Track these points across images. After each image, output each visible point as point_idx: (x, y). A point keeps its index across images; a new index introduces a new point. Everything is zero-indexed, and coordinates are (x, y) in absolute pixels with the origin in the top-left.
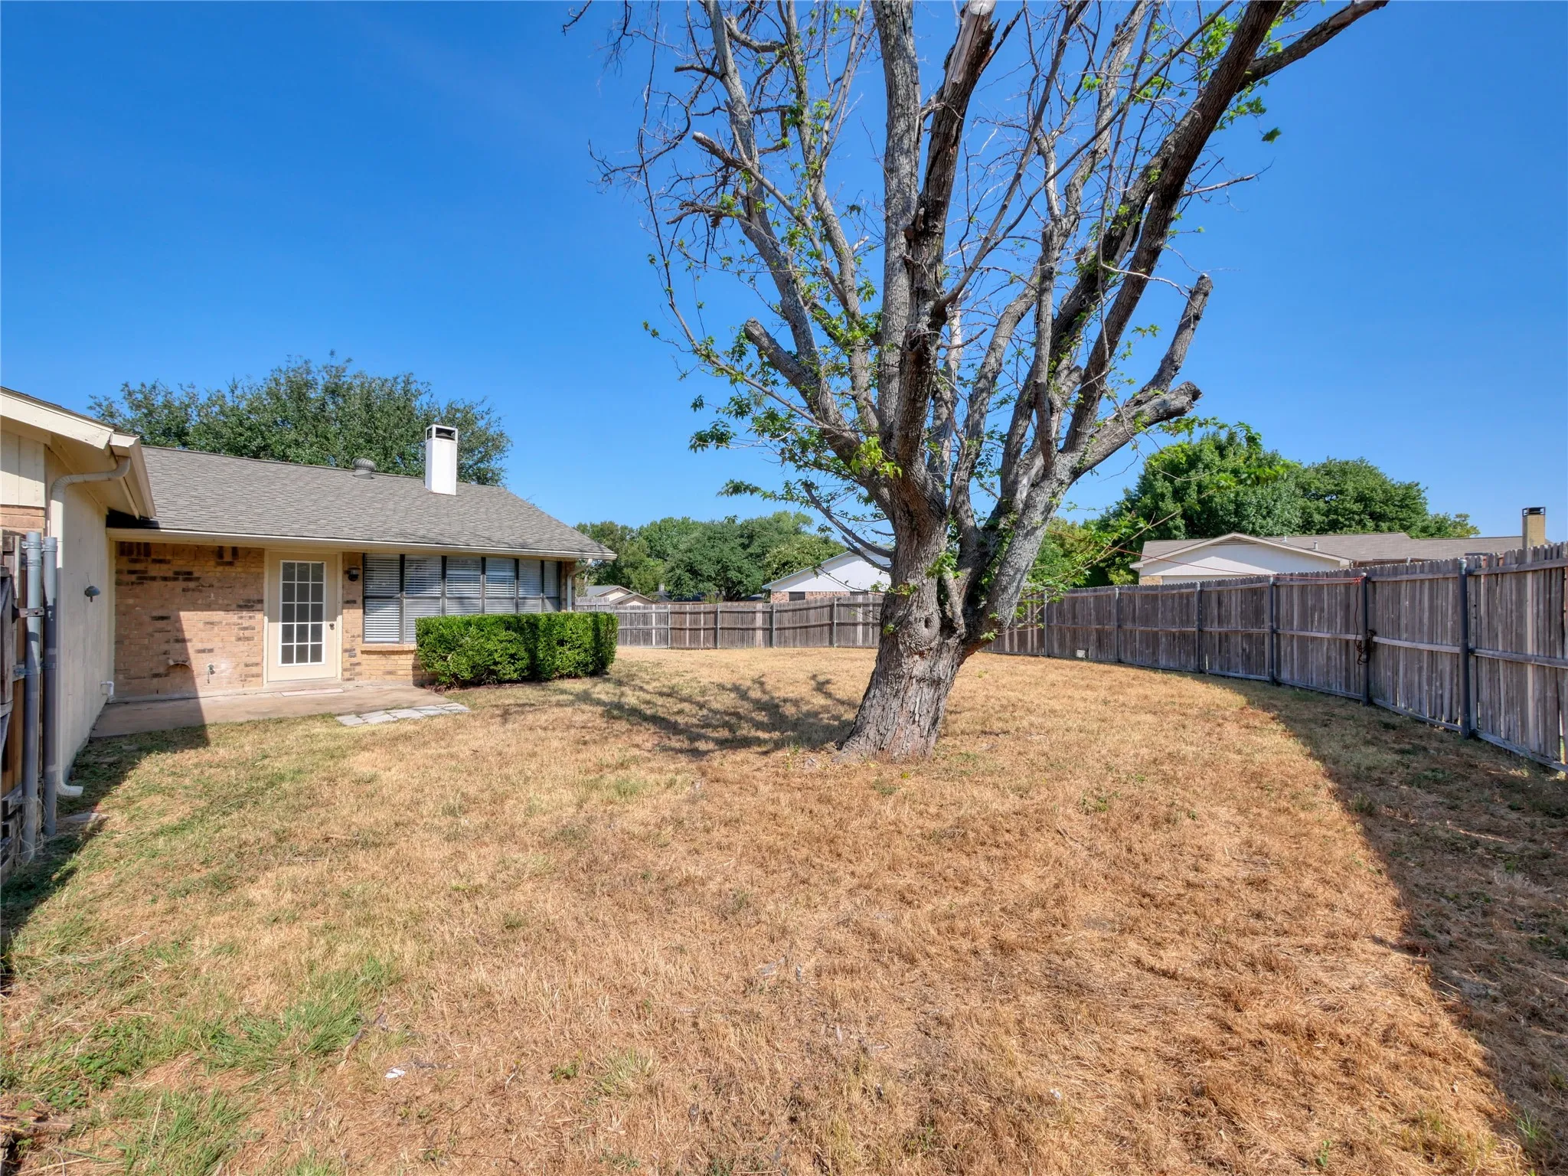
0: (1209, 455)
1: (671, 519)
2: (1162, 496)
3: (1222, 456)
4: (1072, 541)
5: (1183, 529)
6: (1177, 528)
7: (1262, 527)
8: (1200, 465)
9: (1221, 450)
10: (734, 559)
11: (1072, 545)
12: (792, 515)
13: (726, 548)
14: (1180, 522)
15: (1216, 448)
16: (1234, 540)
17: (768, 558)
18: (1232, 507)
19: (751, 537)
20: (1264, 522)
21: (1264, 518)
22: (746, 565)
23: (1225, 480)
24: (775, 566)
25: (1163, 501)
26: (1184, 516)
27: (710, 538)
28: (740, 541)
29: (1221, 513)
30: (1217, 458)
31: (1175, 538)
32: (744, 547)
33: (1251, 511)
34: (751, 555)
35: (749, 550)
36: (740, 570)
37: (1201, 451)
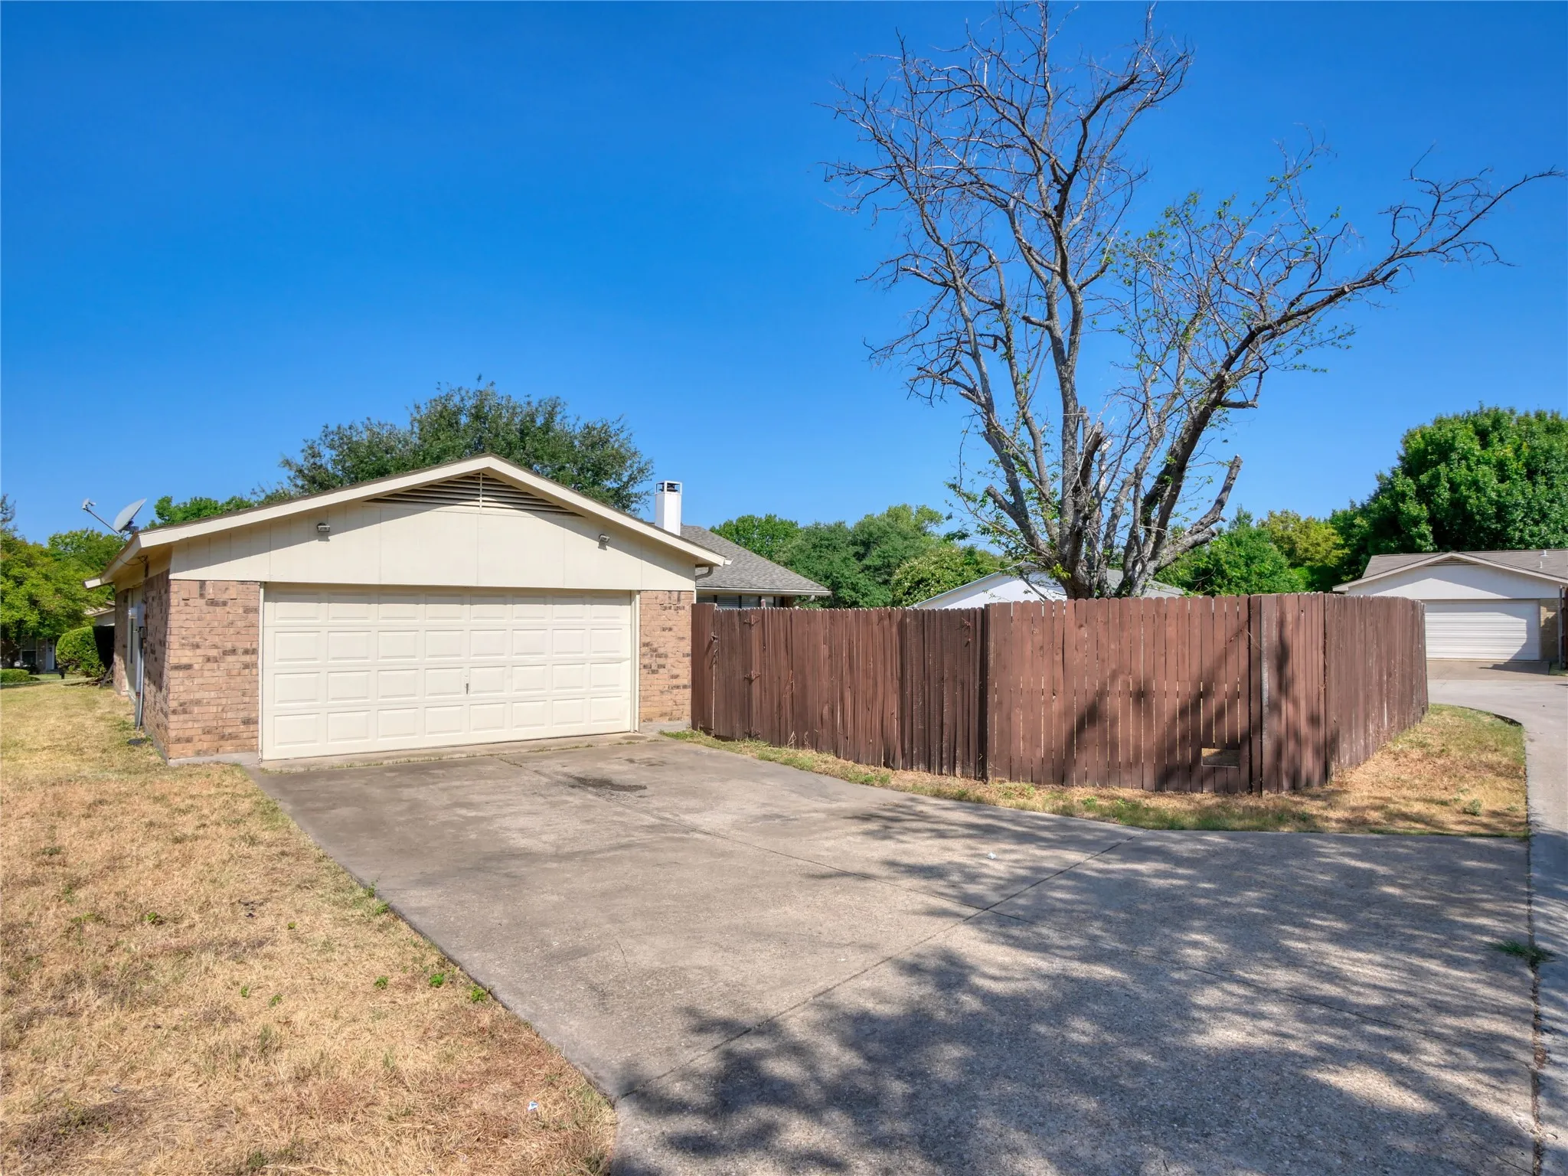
0: (1465, 440)
1: (751, 518)
2: (1403, 496)
3: (1485, 444)
4: (1306, 545)
5: (1430, 538)
6: (1423, 536)
7: (1532, 535)
8: (1454, 456)
9: (1483, 436)
10: (847, 573)
11: (1306, 550)
12: (914, 510)
13: (837, 558)
14: (1425, 529)
15: (1477, 433)
16: (1452, 560)
17: (898, 575)
18: (1492, 510)
19: (867, 545)
20: (1536, 529)
21: (1536, 523)
22: (862, 580)
23: (1487, 475)
24: (907, 584)
25: (1403, 502)
26: (1431, 521)
27: (815, 547)
28: (852, 550)
29: (1478, 517)
30: (1476, 447)
31: (1418, 550)
32: (860, 557)
33: (1518, 514)
34: (868, 568)
35: (867, 562)
36: (854, 588)
37: (1454, 438)
